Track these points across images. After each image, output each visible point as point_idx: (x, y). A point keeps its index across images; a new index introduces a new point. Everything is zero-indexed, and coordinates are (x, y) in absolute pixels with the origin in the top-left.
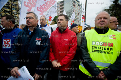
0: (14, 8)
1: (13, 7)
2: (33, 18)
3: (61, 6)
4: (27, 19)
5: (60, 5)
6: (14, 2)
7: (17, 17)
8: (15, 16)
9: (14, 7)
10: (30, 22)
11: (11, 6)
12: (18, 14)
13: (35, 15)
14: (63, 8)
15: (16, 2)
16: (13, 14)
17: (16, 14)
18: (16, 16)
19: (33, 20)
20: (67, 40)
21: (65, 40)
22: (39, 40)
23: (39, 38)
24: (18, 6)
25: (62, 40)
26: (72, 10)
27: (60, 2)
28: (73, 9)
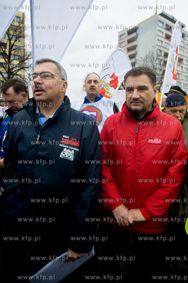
0: (14, 55)
1: (12, 52)
2: (52, 76)
3: (129, 41)
4: (36, 80)
5: (126, 40)
6: (16, 41)
7: (20, 76)
8: (15, 74)
9: (16, 53)
10: (43, 87)
11: (10, 52)
12: (23, 68)
13: (59, 68)
14: (134, 48)
15: (19, 41)
16: (13, 68)
17: (19, 70)
18: (19, 73)
19: (53, 80)
20: (157, 141)
21: (151, 141)
22: (69, 145)
23: (70, 139)
24: (24, 50)
25: (142, 142)
26: (161, 51)
27: (126, 32)
28: (162, 49)
